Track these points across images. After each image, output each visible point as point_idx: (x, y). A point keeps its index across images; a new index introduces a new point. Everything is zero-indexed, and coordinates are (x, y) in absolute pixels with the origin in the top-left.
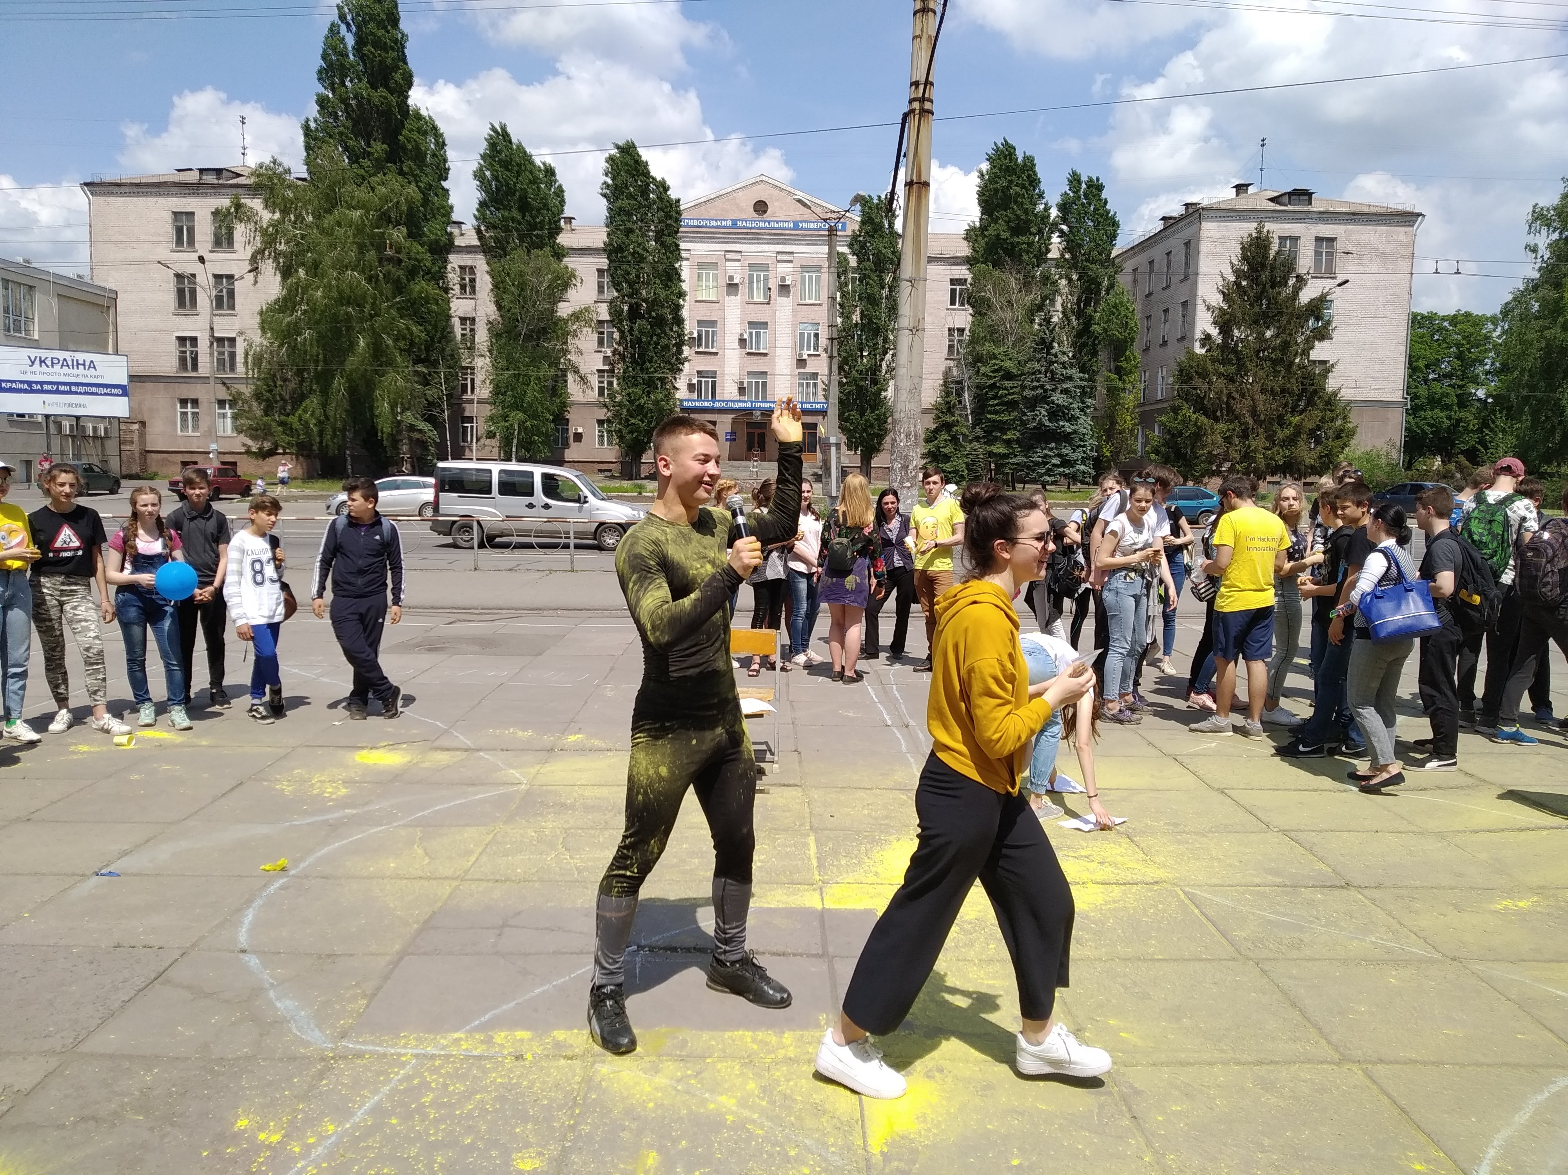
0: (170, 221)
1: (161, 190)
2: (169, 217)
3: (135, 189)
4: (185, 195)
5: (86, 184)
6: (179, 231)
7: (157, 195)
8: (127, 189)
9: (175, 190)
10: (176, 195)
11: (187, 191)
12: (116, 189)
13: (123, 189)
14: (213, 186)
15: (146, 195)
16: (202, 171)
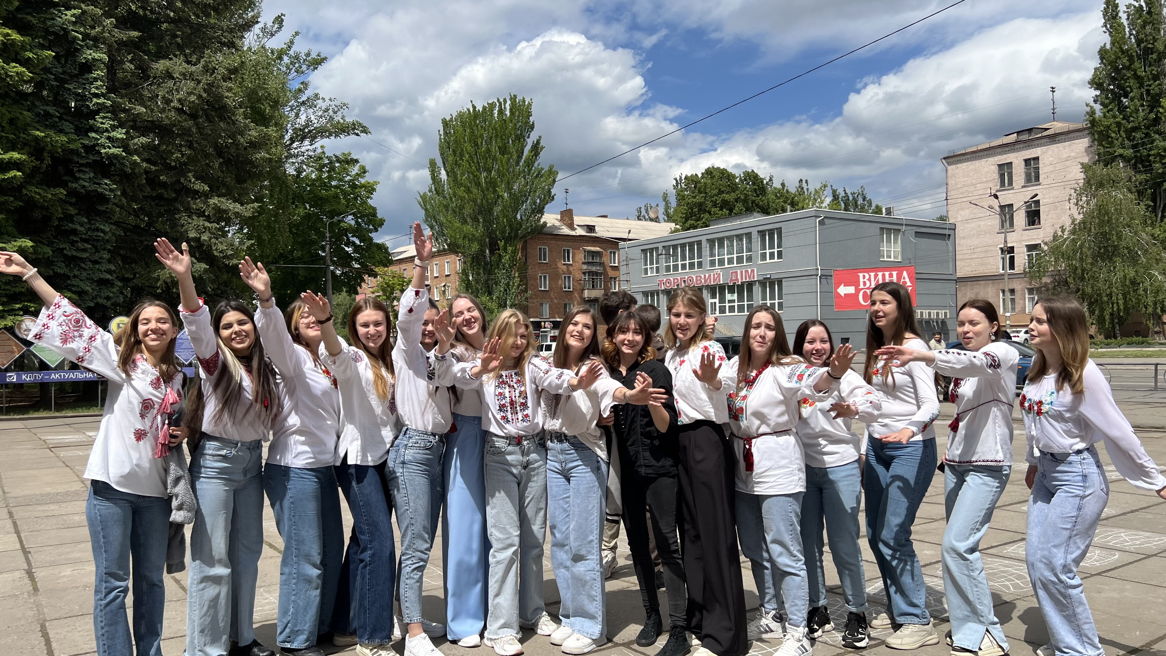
0: (997, 171)
1: (990, 152)
2: (995, 169)
3: (974, 155)
4: (1005, 153)
5: (944, 158)
6: (1002, 176)
7: (988, 156)
8: (969, 156)
9: (999, 150)
10: (1000, 154)
11: (1007, 149)
12: (962, 158)
13: (966, 157)
14: (1025, 142)
15: (980, 158)
16: (1018, 133)
